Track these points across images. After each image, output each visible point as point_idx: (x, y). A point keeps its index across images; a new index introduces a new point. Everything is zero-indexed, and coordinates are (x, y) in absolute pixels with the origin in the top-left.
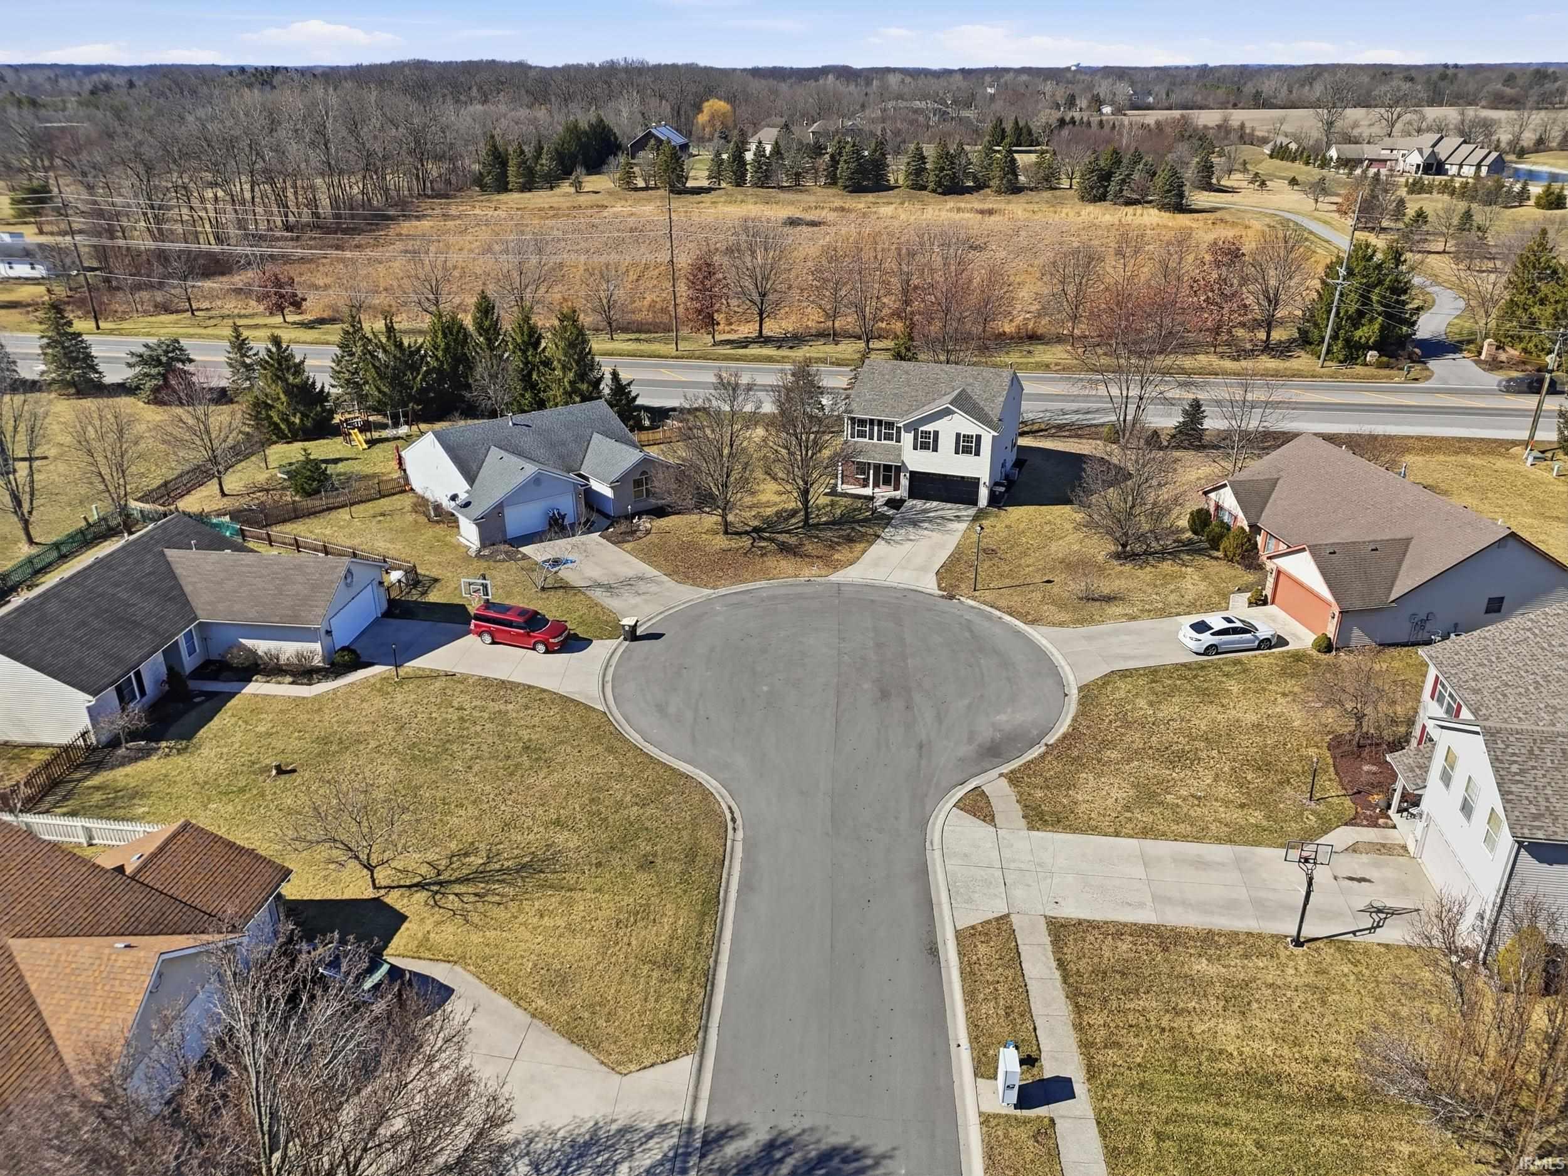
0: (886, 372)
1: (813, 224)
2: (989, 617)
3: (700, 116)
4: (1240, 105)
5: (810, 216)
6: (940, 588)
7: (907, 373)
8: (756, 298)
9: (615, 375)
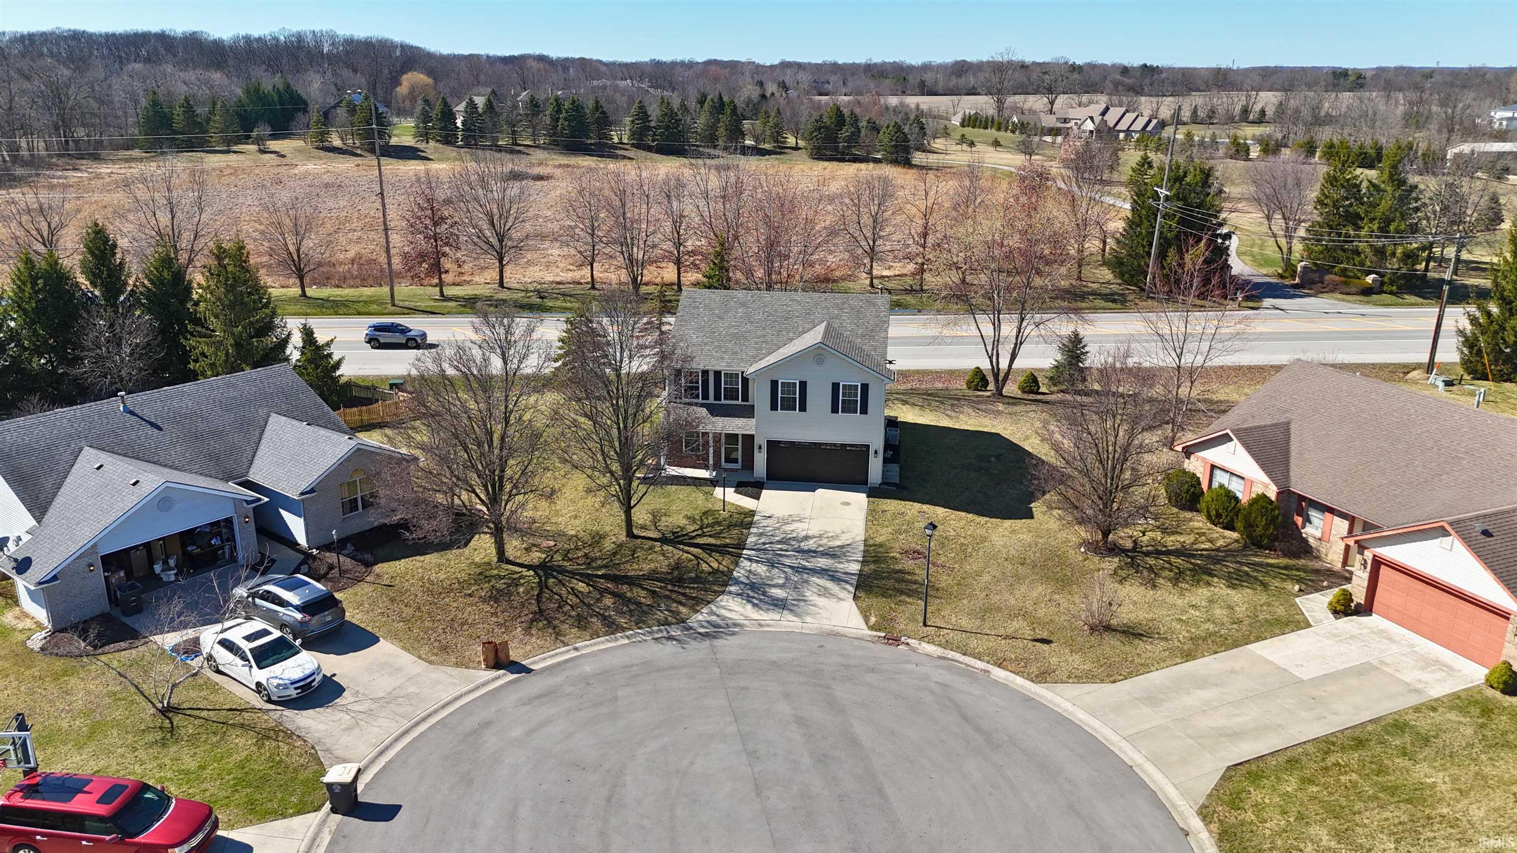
0: (713, 305)
1: (540, 178)
2: (969, 673)
3: (398, 89)
4: (908, 92)
5: (536, 170)
6: (871, 628)
7: (743, 305)
8: (494, 241)
9: (308, 334)
